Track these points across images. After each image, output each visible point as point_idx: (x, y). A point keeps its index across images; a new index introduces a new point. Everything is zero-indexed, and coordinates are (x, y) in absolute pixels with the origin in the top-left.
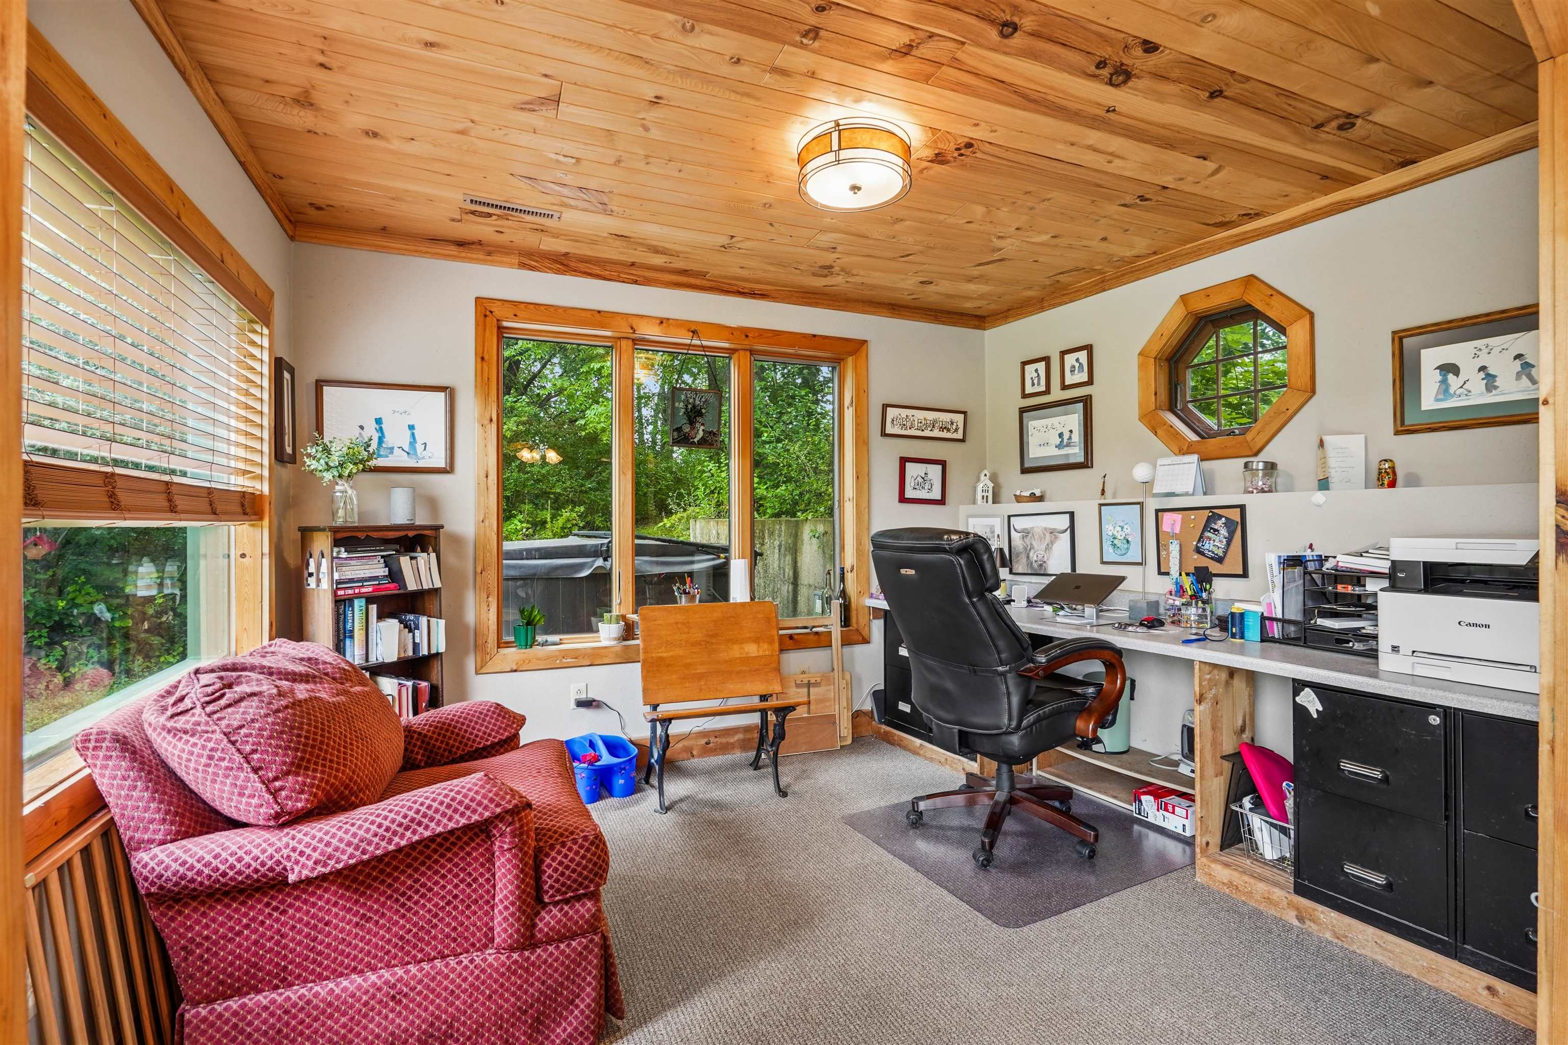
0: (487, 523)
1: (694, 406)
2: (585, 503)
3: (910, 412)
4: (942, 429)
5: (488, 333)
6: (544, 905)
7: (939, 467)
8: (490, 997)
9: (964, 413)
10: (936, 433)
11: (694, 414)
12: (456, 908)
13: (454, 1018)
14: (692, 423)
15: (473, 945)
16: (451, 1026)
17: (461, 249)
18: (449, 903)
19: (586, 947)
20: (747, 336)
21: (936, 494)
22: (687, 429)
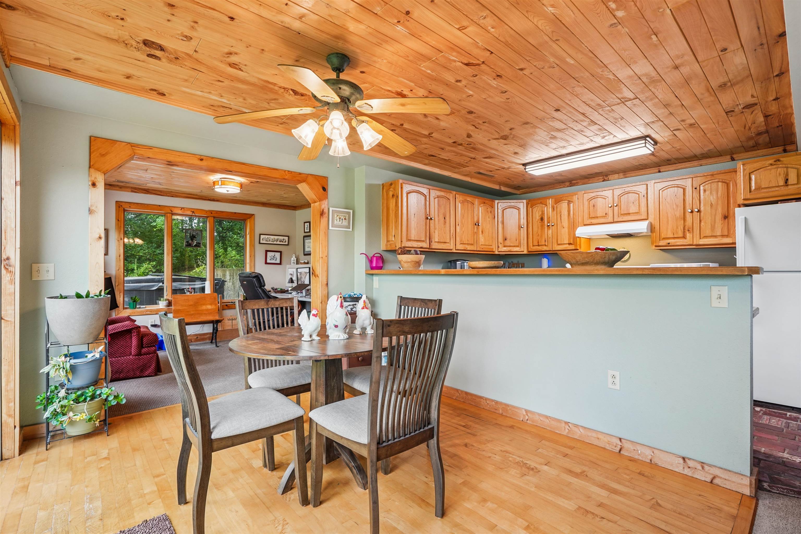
0: (120, 270)
1: (193, 235)
2: (155, 260)
3: (269, 236)
4: (280, 241)
5: (120, 212)
6: (143, 348)
7: (279, 253)
8: (131, 365)
9: (288, 236)
10: (278, 243)
11: (193, 237)
12: (123, 347)
13: (123, 369)
14: (192, 240)
15: (127, 355)
16: (122, 370)
17: (111, 186)
18: (121, 346)
19: (153, 356)
20: (212, 213)
21: (278, 261)
22: (190, 242)
